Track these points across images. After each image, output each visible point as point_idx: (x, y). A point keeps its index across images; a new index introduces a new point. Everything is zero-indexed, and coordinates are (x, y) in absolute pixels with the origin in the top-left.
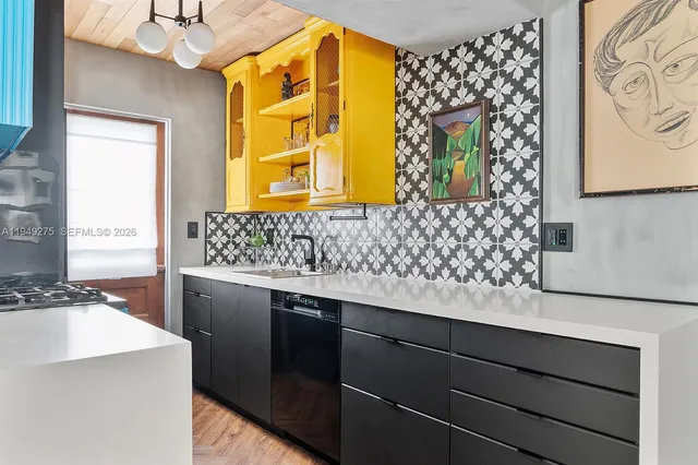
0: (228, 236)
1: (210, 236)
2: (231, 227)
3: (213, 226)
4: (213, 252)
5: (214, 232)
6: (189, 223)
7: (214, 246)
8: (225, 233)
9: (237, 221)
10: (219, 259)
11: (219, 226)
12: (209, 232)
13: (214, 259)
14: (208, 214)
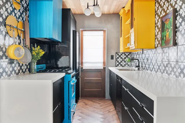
0: (122, 59)
1: (117, 59)
2: (123, 56)
3: (118, 56)
4: (118, 63)
5: (118, 58)
6: (111, 56)
7: (118, 62)
8: (121, 58)
9: (125, 55)
10: (120, 65)
11: (120, 56)
12: (117, 58)
13: (118, 65)
14: (116, 53)
